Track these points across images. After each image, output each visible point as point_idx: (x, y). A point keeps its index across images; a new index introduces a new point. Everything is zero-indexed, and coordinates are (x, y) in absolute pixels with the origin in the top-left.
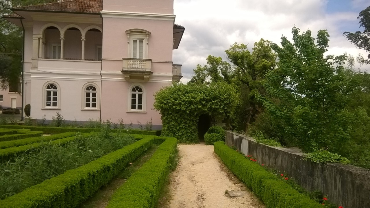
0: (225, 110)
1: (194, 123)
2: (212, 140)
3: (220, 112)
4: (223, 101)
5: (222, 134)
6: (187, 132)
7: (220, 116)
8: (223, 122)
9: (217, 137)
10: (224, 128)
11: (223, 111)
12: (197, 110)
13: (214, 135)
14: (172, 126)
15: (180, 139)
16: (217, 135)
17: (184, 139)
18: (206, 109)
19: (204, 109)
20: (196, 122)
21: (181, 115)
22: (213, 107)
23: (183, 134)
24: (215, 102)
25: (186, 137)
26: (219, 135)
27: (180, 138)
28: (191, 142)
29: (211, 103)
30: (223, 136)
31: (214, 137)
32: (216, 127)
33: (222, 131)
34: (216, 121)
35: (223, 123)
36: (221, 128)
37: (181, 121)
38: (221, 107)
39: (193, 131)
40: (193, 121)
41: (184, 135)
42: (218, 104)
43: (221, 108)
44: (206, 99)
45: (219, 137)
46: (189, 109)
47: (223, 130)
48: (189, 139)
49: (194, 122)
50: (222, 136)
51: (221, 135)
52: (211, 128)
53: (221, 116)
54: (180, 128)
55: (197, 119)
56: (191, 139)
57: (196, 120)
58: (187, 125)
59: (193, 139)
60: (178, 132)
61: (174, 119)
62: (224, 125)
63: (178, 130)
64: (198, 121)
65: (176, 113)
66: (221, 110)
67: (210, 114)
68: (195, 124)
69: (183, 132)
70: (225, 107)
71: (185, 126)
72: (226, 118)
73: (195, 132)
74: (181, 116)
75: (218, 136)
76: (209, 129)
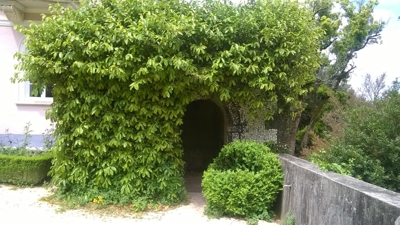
0: (277, 81)
1: (166, 128)
2: (230, 200)
3: (262, 88)
4: (272, 50)
5: (272, 174)
6: (140, 165)
7: (260, 104)
8: (269, 125)
9: (250, 184)
10: (274, 148)
11: (272, 86)
12: (172, 78)
13: (241, 179)
14: (79, 142)
15: (112, 192)
16: (252, 176)
17: (126, 188)
18: (206, 77)
19: (200, 74)
20: (173, 125)
21: (116, 99)
22: (236, 67)
23: (121, 173)
24: (243, 49)
25: (133, 182)
26: (258, 175)
27: (113, 187)
28: (155, 202)
29: (228, 53)
30: (274, 183)
31: (238, 185)
32: (247, 144)
33: (270, 160)
34: (245, 124)
35: (267, 128)
36: (267, 148)
37: (116, 124)
38: (265, 71)
39: (162, 157)
40: (162, 121)
41: (129, 175)
42: (252, 59)
43: (263, 75)
44: (209, 39)
45: (260, 184)
46: (142, 76)
47: (274, 156)
48: (145, 188)
49: (167, 125)
50: (274, 179)
51: (266, 176)
52: (227, 149)
53: (265, 105)
54: (110, 149)
55: (174, 114)
56: (156, 190)
57: (171, 118)
58: (139, 138)
59: (161, 188)
60: (103, 165)
61: (86, 116)
62: (273, 135)
63: (105, 158)
64: (180, 122)
65: (93, 91)
66: (264, 82)
67: (224, 95)
68: (169, 133)
69: (124, 162)
70: (278, 72)
71: (130, 140)
72: (280, 111)
73: (169, 161)
74: (116, 105)
75: (257, 181)
76: (222, 150)
